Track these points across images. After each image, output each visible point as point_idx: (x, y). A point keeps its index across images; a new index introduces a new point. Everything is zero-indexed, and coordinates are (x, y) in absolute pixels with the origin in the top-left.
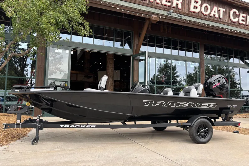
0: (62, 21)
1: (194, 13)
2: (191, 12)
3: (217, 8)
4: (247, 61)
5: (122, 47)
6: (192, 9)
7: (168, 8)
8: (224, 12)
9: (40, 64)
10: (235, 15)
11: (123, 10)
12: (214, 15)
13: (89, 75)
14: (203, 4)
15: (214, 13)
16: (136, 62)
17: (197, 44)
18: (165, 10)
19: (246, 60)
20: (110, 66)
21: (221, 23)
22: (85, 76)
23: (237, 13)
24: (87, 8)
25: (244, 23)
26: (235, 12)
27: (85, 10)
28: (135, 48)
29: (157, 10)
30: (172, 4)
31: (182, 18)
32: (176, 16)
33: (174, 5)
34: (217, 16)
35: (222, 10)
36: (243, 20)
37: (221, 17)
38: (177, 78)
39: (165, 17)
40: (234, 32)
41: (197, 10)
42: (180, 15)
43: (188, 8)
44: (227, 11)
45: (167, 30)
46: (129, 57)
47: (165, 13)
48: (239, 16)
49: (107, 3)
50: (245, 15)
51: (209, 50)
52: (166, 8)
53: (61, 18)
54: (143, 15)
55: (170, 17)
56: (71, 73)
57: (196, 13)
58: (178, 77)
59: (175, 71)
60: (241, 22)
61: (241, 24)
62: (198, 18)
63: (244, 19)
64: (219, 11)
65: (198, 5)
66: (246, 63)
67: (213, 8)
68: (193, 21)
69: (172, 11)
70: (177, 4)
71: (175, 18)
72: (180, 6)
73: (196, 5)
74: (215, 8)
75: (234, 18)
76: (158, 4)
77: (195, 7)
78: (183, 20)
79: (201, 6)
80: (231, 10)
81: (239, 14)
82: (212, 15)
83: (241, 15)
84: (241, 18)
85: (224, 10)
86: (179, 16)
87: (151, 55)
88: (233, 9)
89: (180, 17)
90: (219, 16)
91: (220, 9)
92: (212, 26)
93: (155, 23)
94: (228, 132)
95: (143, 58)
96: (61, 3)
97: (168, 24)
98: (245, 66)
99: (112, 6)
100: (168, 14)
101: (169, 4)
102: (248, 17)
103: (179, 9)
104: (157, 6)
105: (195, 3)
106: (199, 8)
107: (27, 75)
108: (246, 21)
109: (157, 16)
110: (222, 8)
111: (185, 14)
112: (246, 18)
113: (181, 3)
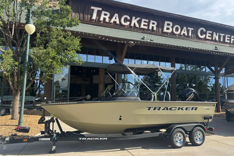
1: (167, 33)
2: (165, 32)
3: (187, 28)
6: (165, 30)
8: (192, 31)
10: (202, 33)
13: (86, 79)
14: (175, 25)
15: (184, 33)
17: (170, 58)
18: (142, 33)
21: (190, 40)
22: (82, 80)
25: (210, 38)
26: (202, 31)
32: (148, 40)
33: (150, 28)
34: (186, 34)
35: (191, 29)
36: (209, 36)
37: (190, 34)
39: (139, 42)
40: (196, 50)
41: (170, 31)
43: (162, 30)
44: (196, 29)
48: (206, 33)
49: (96, 35)
50: (211, 32)
52: (144, 31)
54: (122, 42)
56: (71, 77)
60: (208, 38)
62: (170, 37)
64: (188, 30)
65: (170, 27)
67: (183, 28)
68: (162, 44)
70: (153, 27)
71: (147, 42)
72: (155, 29)
73: (168, 27)
74: (185, 28)
75: (201, 35)
76: (137, 28)
77: (168, 29)
78: (154, 43)
79: (172, 27)
80: (199, 28)
81: (206, 31)
82: (182, 34)
83: (208, 32)
85: (193, 29)
88: (201, 27)
90: (188, 34)
91: (189, 28)
92: (177, 47)
98: (212, 73)
99: (100, 37)
100: (142, 39)
101: (146, 27)
102: (215, 33)
103: (155, 31)
104: (136, 29)
105: (167, 25)
106: (171, 29)
107: (37, 83)
108: (212, 36)
109: (133, 42)
110: (191, 28)
111: (159, 34)
112: (212, 34)
113: (156, 26)
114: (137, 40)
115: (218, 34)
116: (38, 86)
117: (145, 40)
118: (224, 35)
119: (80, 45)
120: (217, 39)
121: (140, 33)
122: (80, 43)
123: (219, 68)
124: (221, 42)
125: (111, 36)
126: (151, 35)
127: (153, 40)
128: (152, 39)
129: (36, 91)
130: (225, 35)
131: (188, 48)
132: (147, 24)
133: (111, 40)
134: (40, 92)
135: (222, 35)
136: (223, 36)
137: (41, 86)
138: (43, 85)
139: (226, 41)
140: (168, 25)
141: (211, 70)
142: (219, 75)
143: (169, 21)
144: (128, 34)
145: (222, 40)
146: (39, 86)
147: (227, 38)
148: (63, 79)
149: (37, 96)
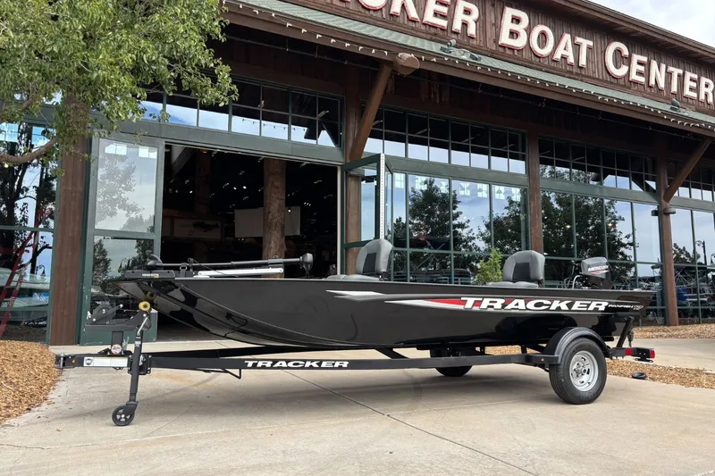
0: (152, 62)
1: (512, 49)
2: (503, 47)
3: (573, 39)
4: (653, 184)
5: (313, 142)
6: (505, 39)
7: (440, 33)
8: (589, 48)
9: (70, 188)
10: (620, 59)
11: (318, 36)
12: (564, 58)
13: (207, 222)
14: (535, 25)
15: (565, 53)
16: (352, 184)
17: (520, 136)
18: (431, 40)
19: (648, 182)
20: (275, 197)
21: (582, 81)
22: (196, 225)
23: (626, 52)
24: (223, 24)
25: (642, 79)
26: (618, 51)
27: (218, 31)
28: (350, 144)
29: (411, 38)
30: (451, 24)
31: (482, 62)
32: (465, 56)
33: (457, 26)
34: (571, 60)
35: (585, 43)
36: (639, 73)
37: (583, 62)
38: (459, 230)
39: (435, 60)
40: (619, 104)
41: (520, 43)
42: (477, 56)
43: (494, 36)
44: (599, 46)
45: (438, 95)
46: (333, 170)
47: (435, 47)
48: (628, 61)
49: (273, 15)
50: (644, 59)
51: (552, 153)
52: (434, 33)
53: (151, 52)
54: (374, 51)
55: (449, 60)
57: (516, 51)
58: (462, 226)
59: (455, 212)
60: (634, 77)
61: (636, 83)
62: (520, 62)
63: (642, 68)
64: (577, 46)
65: (521, 28)
66: (648, 188)
67: (562, 36)
68: (511, 72)
69: (453, 42)
70: (465, 24)
71: (463, 62)
72: (472, 30)
73: (515, 27)
74: (567, 37)
75: (617, 67)
76: (414, 21)
77: (513, 34)
78: (485, 67)
79: (529, 30)
80: (609, 43)
81: (630, 56)
82: (558, 56)
83: (636, 58)
84: (635, 67)
85: (591, 43)
86: (472, 57)
87: (394, 165)
88: (615, 41)
89: (476, 59)
90: (577, 59)
91: (579, 40)
92: (562, 87)
93: (406, 73)
94: (617, 377)
95: (374, 173)
96: (146, 10)
97: (442, 77)
98: (647, 196)
99: (288, 25)
100: (443, 50)
101: (443, 23)
102: (654, 64)
103: (471, 37)
104: (410, 26)
105: (512, 22)
106: (523, 36)
107: (25, 220)
108: (647, 74)
109: (413, 56)
110: (586, 38)
111: (487, 51)
112: (648, 65)
113: (476, 22)
114: (426, 49)
115: (663, 66)
117: (451, 55)
118: (681, 72)
120: (662, 84)
124: (673, 94)
127: (479, 60)
130: (684, 73)
131: (596, 95)
132: (444, 10)
133: (333, 41)
135: (676, 71)
136: (679, 76)
139: (687, 92)
140: (516, 20)
143: (517, 8)
145: (674, 89)
147: (688, 84)
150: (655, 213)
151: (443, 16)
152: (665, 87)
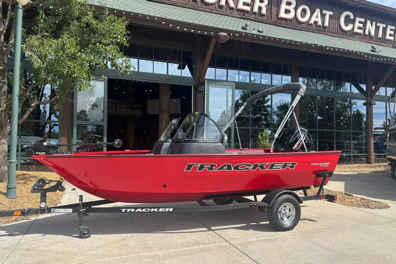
1: (286, 20)
2: (281, 19)
3: (321, 12)
4: (364, 87)
6: (282, 14)
7: (246, 14)
8: (330, 16)
10: (348, 21)
11: (178, 27)
12: (316, 22)
13: (134, 106)
14: (300, 5)
15: (316, 20)
16: (199, 95)
17: (289, 66)
18: (241, 18)
19: (361, 85)
21: (325, 34)
22: (128, 108)
23: (352, 17)
25: (361, 31)
26: (347, 17)
28: (198, 75)
30: (252, 9)
31: (263, 34)
32: (254, 31)
33: (256, 10)
34: (320, 23)
35: (328, 13)
36: (359, 28)
37: (326, 24)
39: (237, 35)
40: (339, 51)
41: (290, 16)
43: (276, 14)
44: (336, 13)
45: (244, 47)
48: (353, 22)
49: (156, 19)
50: (363, 20)
51: (309, 74)
52: (243, 14)
54: (206, 33)
55: (245, 34)
57: (288, 21)
60: (356, 30)
61: (357, 34)
62: (290, 27)
63: (361, 25)
64: (323, 16)
65: (291, 8)
67: (315, 10)
68: (278, 38)
70: (260, 8)
71: (252, 35)
72: (264, 11)
73: (288, 7)
74: (318, 11)
75: (346, 25)
76: (232, 9)
77: (287, 11)
78: (264, 37)
79: (296, 9)
80: (342, 12)
81: (355, 19)
82: (312, 22)
83: (358, 19)
84: (357, 24)
85: (331, 13)
86: (258, 31)
88: (346, 11)
90: (323, 23)
91: (325, 12)
92: (307, 44)
93: (223, 42)
98: (362, 96)
99: (163, 23)
100: (243, 28)
101: (248, 8)
102: (369, 22)
103: (263, 15)
104: (230, 12)
105: (287, 5)
106: (293, 12)
107: (45, 112)
108: (364, 28)
109: (226, 34)
110: (329, 11)
111: (272, 22)
112: (365, 24)
113: (266, 6)
114: (234, 29)
115: (374, 23)
116: (47, 118)
117: (247, 31)
118: (385, 26)
119: (128, 34)
120: (373, 33)
121: (238, 19)
122: (126, 31)
123: (374, 87)
124: (379, 38)
125: (186, 20)
126: (257, 23)
127: (262, 32)
128: (260, 30)
129: (44, 127)
130: (386, 26)
131: (326, 47)
132: (249, 1)
133: (185, 29)
134: (51, 128)
135: (382, 26)
136: (383, 28)
137: (53, 118)
138: (57, 117)
139: (388, 37)
140: (289, 4)
141: (360, 89)
142: (374, 98)
144: (215, 19)
145: (380, 35)
146: (50, 118)
147: (389, 32)
148: (95, 106)
149: (45, 136)
150: (365, 104)
151: (248, 5)
152: (375, 34)
